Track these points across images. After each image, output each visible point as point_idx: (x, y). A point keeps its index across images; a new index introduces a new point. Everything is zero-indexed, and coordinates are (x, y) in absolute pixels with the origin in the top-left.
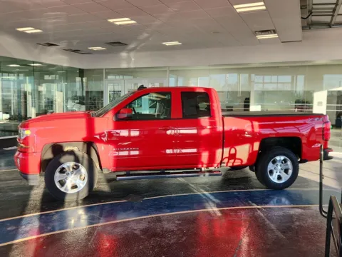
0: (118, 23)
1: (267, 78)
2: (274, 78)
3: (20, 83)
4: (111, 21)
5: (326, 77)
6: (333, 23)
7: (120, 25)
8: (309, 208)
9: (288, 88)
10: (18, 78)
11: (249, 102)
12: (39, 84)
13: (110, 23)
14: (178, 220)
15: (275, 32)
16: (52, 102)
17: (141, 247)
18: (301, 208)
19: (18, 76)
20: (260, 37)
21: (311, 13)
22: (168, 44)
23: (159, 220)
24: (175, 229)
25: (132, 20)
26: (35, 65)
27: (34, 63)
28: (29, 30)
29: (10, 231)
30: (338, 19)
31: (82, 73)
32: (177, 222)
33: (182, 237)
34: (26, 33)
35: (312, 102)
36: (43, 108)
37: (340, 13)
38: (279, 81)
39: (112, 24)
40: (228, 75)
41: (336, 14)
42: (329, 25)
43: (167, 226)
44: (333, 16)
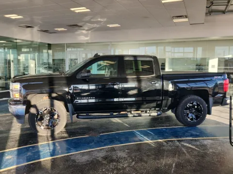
0: (77, 11)
1: (176, 49)
2: (181, 49)
3: (6, 54)
4: (72, 9)
5: (217, 48)
6: (227, 10)
7: (79, 13)
8: (217, 140)
9: (191, 56)
10: (5, 51)
11: (164, 66)
12: (19, 55)
13: (72, 11)
14: (127, 150)
15: (186, 17)
16: (27, 67)
17: (104, 170)
18: (211, 139)
19: (5, 49)
20: (176, 20)
21: (212, 3)
22: (111, 26)
23: (113, 149)
24: (126, 156)
25: (87, 9)
26: (17, 41)
27: (16, 39)
28: (14, 16)
29: (8, 159)
30: (231, 8)
31: (50, 46)
32: (126, 151)
33: (132, 162)
34: (11, 19)
35: (208, 65)
36: (22, 71)
37: (232, 4)
38: (185, 51)
39: (73, 12)
40: (147, 48)
41: (230, 4)
42: (224, 12)
43: (120, 154)
44: (227, 5)
